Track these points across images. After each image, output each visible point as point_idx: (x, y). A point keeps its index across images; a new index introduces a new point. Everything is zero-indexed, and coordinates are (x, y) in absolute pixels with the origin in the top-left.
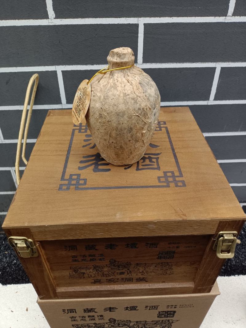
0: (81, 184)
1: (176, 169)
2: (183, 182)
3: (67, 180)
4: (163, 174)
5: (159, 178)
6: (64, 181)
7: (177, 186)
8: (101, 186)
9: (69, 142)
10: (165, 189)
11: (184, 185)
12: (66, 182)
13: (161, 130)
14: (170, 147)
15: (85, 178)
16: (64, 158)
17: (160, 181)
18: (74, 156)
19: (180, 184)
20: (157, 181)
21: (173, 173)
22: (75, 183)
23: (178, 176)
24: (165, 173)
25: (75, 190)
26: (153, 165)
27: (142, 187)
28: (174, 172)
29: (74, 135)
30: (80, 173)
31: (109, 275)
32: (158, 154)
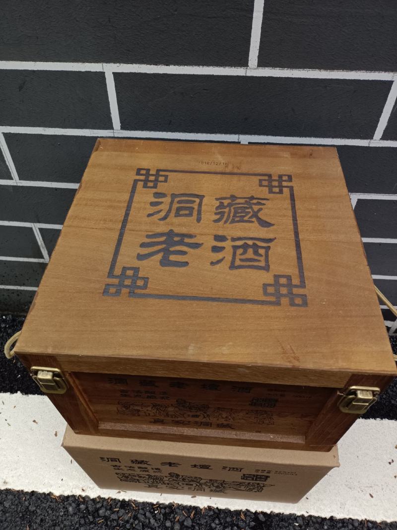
0: (139, 287)
1: (296, 271)
2: (304, 297)
3: (117, 277)
4: (273, 278)
5: (265, 286)
6: (113, 278)
7: (292, 304)
8: (170, 294)
9: (126, 205)
10: (272, 308)
11: (305, 304)
12: (116, 281)
13: (281, 192)
14: (292, 227)
15: (146, 276)
16: (116, 235)
17: (265, 293)
18: (132, 232)
19: (298, 301)
20: (261, 291)
21: (289, 278)
22: (130, 284)
23: (296, 286)
24: (277, 277)
25: (130, 296)
26: (259, 261)
27: (236, 301)
28: (292, 277)
29: (134, 192)
30: (138, 266)
31: (175, 416)
32: (270, 240)
